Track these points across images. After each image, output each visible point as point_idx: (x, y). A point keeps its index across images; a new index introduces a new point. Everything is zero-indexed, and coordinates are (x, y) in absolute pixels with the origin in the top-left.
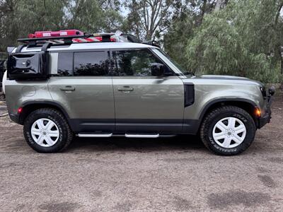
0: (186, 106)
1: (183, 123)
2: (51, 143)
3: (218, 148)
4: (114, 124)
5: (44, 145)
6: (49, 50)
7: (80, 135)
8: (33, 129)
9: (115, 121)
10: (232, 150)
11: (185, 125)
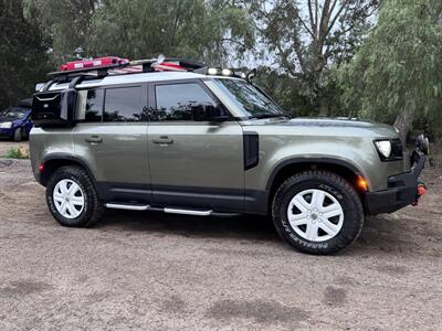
0: (246, 168)
1: (245, 195)
2: (75, 214)
3: (296, 239)
4: (150, 192)
5: (67, 216)
6: (78, 86)
7: (108, 205)
8: (56, 192)
9: (151, 187)
10: (320, 246)
11: (247, 198)
